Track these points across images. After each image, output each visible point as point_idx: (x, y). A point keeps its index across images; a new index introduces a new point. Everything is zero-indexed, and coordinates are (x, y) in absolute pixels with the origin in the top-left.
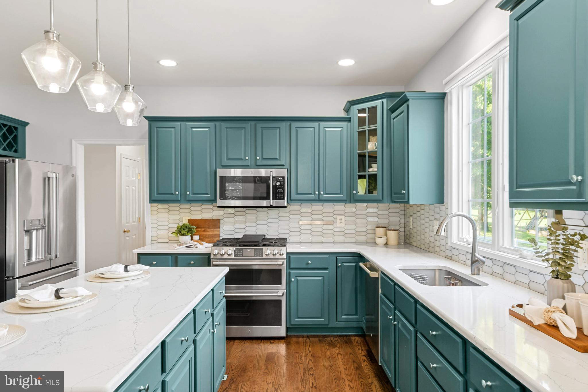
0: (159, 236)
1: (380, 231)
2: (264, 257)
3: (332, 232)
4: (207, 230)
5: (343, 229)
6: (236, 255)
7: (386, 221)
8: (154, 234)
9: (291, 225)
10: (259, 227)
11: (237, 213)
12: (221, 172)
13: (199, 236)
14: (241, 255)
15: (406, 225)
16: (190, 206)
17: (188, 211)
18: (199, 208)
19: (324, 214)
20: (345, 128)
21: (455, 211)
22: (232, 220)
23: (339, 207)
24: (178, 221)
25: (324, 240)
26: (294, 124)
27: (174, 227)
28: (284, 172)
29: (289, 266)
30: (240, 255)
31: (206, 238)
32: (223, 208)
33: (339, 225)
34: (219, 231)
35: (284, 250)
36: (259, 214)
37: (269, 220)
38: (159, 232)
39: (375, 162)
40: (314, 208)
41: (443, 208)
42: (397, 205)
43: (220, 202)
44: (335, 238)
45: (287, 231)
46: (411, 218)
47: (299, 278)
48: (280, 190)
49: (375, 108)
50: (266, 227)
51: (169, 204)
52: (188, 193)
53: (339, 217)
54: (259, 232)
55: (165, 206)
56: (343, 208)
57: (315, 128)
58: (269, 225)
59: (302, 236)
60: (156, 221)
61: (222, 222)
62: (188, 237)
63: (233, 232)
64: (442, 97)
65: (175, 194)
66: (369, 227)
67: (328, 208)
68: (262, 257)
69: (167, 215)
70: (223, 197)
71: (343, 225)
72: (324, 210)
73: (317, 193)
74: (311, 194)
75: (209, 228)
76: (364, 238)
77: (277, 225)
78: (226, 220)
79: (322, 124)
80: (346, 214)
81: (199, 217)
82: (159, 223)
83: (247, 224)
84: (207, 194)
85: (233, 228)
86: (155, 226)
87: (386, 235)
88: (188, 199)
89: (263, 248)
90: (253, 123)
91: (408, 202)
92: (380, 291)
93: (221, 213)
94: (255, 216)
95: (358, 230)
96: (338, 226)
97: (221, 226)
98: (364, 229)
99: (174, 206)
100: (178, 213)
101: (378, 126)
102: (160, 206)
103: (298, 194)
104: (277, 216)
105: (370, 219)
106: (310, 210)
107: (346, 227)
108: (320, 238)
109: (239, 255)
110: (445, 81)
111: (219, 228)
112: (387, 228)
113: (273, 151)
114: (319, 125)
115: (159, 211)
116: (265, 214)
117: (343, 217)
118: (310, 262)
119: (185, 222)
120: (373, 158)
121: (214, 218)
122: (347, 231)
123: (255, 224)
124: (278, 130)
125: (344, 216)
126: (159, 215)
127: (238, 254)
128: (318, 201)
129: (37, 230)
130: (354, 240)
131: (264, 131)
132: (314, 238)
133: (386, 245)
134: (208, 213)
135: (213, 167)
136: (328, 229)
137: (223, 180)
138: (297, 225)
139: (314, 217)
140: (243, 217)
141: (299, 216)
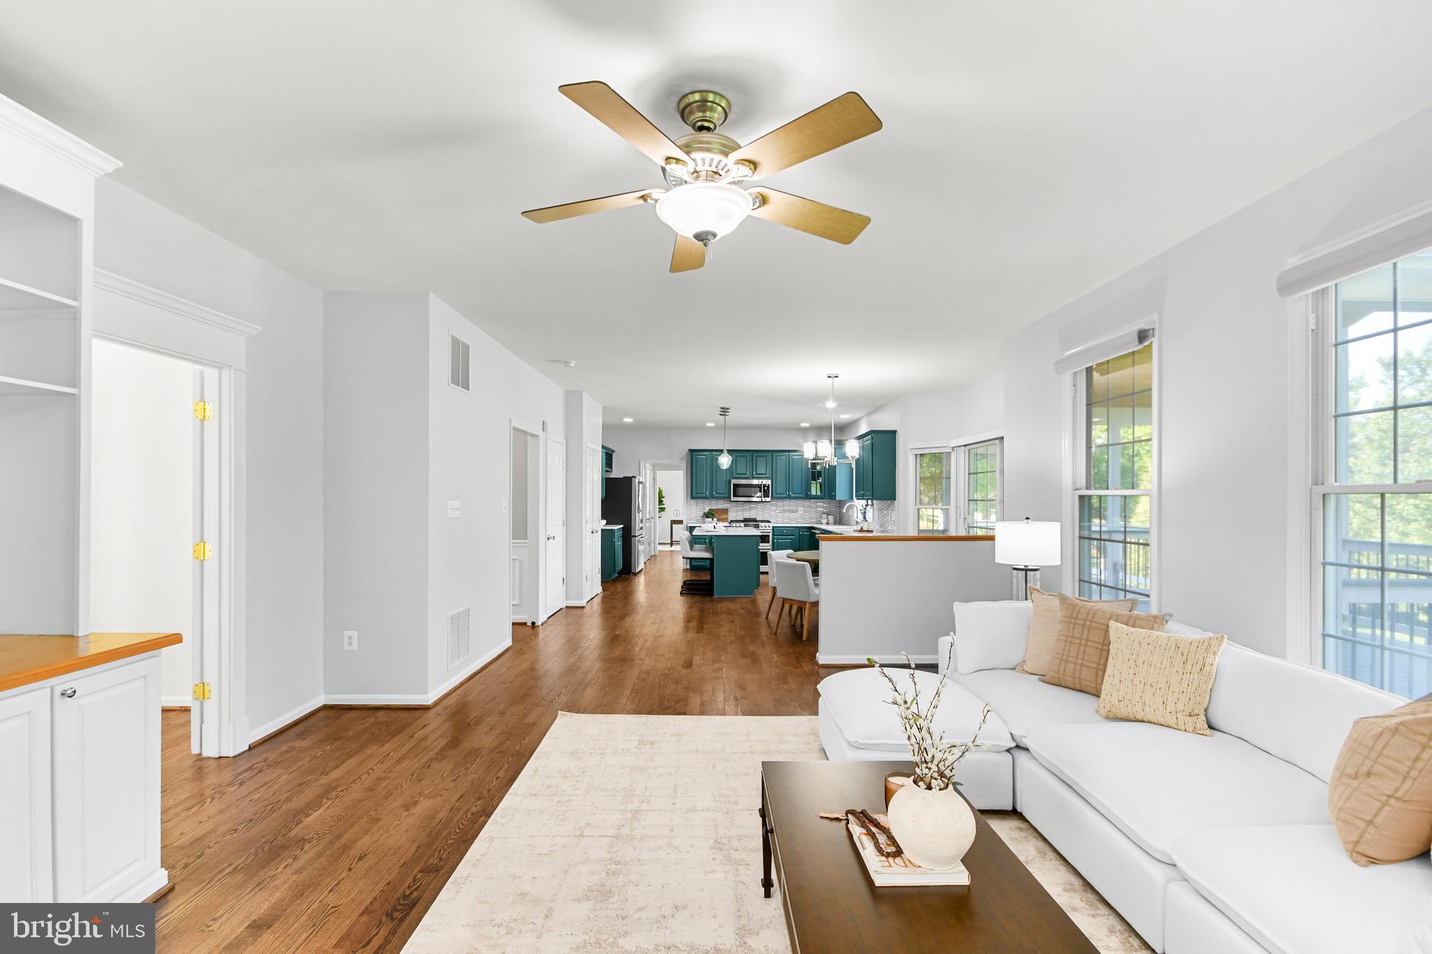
0: (691, 519)
1: (824, 516)
3: (796, 517)
5: (802, 515)
7: (827, 509)
8: (688, 518)
10: (751, 514)
11: (738, 505)
12: (734, 482)
13: (716, 519)
17: (710, 503)
18: (715, 502)
19: (791, 506)
22: (733, 509)
23: (800, 502)
24: (702, 510)
25: (791, 522)
26: (775, 454)
27: (701, 513)
28: (769, 482)
29: (773, 534)
31: (721, 520)
32: (732, 502)
34: (728, 516)
35: (771, 525)
36: (753, 505)
37: (760, 509)
38: (691, 517)
39: (821, 477)
40: (785, 502)
41: (852, 502)
42: (832, 501)
43: (733, 499)
44: (798, 520)
45: (771, 515)
47: (779, 541)
48: (767, 492)
50: (756, 513)
52: (710, 494)
53: (800, 508)
54: (752, 517)
56: (802, 502)
57: (787, 456)
59: (778, 519)
61: (727, 510)
62: (710, 519)
63: (736, 517)
65: (706, 494)
66: (818, 514)
67: (793, 502)
69: (697, 506)
70: (734, 496)
71: (803, 511)
72: (791, 503)
73: (788, 493)
74: (784, 494)
75: (722, 514)
76: (815, 521)
77: (762, 513)
78: (729, 509)
80: (804, 506)
81: (715, 508)
83: (744, 512)
84: (724, 494)
85: (734, 514)
88: (713, 496)
89: (758, 524)
90: (751, 453)
91: (835, 499)
93: (729, 505)
94: (749, 507)
95: (812, 515)
96: (800, 512)
97: (729, 513)
98: (815, 515)
99: (700, 501)
100: (704, 504)
102: (697, 500)
103: (776, 494)
104: (763, 507)
105: (819, 509)
106: (782, 504)
107: (805, 514)
108: (788, 521)
111: (726, 514)
113: (761, 470)
114: (789, 454)
117: (803, 509)
118: (784, 531)
119: (706, 511)
120: (820, 474)
121: (724, 508)
123: (749, 512)
124: (765, 458)
128: (788, 498)
130: (810, 519)
131: (758, 458)
133: (827, 524)
134: (720, 505)
135: (728, 479)
136: (793, 515)
137: (736, 486)
138: (774, 513)
139: (785, 507)
140: (742, 508)
141: (775, 507)
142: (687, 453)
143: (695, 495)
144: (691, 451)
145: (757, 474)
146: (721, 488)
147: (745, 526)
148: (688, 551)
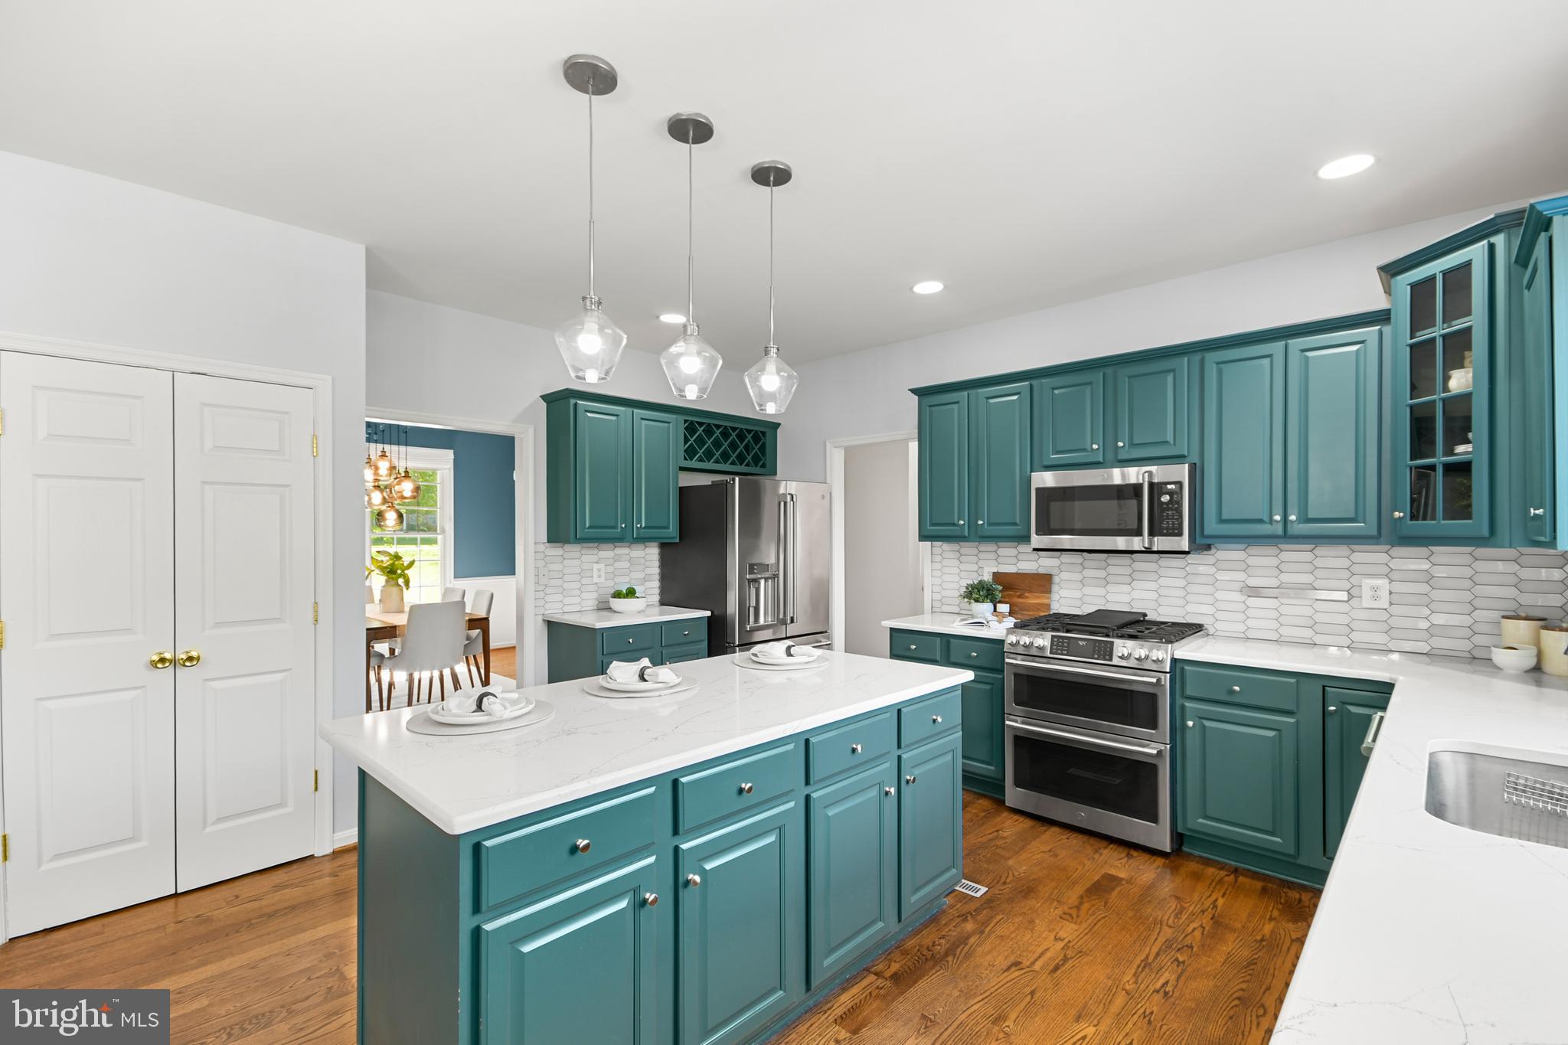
0: (944, 600)
1: (1519, 630)
2: (1116, 661)
3: (1345, 620)
4: (1027, 594)
5: (1384, 616)
6: (1054, 651)
7: (1553, 601)
8: (937, 597)
9: (1220, 595)
10: (1136, 594)
11: (1087, 564)
12: (1040, 479)
13: (1008, 605)
14: (1065, 652)
16: (997, 548)
17: (993, 556)
18: (1012, 552)
19: (1317, 573)
22: (1078, 577)
23: (1371, 556)
24: (975, 575)
25: (1318, 639)
26: (1212, 357)
28: (1180, 472)
29: (1180, 691)
30: (1062, 650)
31: (1021, 610)
32: (1059, 553)
33: (1367, 602)
34: (1050, 598)
36: (1137, 566)
37: (1162, 581)
38: (945, 593)
40: (1285, 556)
42: (1533, 552)
43: (1037, 540)
44: (1355, 636)
45: (1210, 610)
47: (1207, 723)
48: (1170, 513)
49: (1467, 266)
50: (1154, 596)
51: (960, 543)
52: (980, 522)
53: (1367, 583)
55: (955, 546)
56: (1382, 557)
57: (1274, 357)
58: (1163, 591)
59: (1250, 623)
60: (939, 573)
61: (1056, 579)
62: (988, 606)
63: (1078, 603)
65: (959, 525)
66: (1479, 615)
67: (1332, 557)
68: (1111, 660)
69: (957, 563)
70: (1044, 529)
71: (1384, 604)
72: (1320, 562)
73: (1278, 518)
74: (1260, 521)
75: (1030, 592)
77: (1182, 593)
78: (1064, 575)
79: (1296, 343)
80: (1394, 575)
81: (1011, 569)
82: (945, 578)
83: (1110, 588)
84: (1015, 524)
85: (1078, 594)
86: (938, 581)
87: (1538, 644)
88: (979, 534)
89: (1113, 642)
90: (1109, 370)
91: (1553, 544)
93: (1056, 562)
94: (1128, 571)
96: (1365, 605)
97: (1055, 588)
98: (1464, 621)
99: (969, 549)
100: (975, 559)
102: (946, 546)
103: (1222, 521)
104: (1182, 573)
105: (1485, 591)
106: (1274, 561)
107: (1394, 609)
108: (1309, 633)
109: (1059, 651)
111: (1049, 591)
112: (1547, 623)
113: (1156, 427)
114: (1286, 346)
115: (944, 555)
116: (1153, 566)
117: (1382, 583)
118: (1237, 688)
119: (987, 577)
121: (1042, 571)
122: (1393, 622)
123: (1127, 588)
124: (1170, 378)
125: (1387, 581)
126: (945, 562)
127: (1057, 649)
128: (1281, 540)
129: (766, 579)
130: (1425, 648)
131: (1137, 384)
132: (1285, 631)
137: (1045, 496)
138: (1237, 597)
139: (1285, 578)
140: (1102, 574)
141: (1241, 576)
144: (918, 394)
145: (1132, 445)
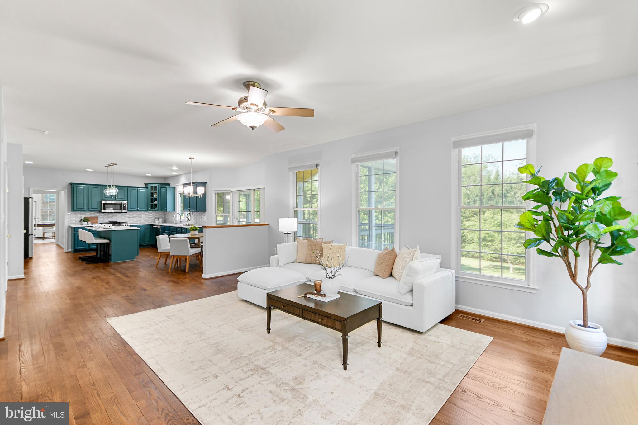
0: (71, 223)
7: (158, 217)
9: (126, 218)
11: (105, 215)
12: (103, 202)
13: (90, 222)
15: (164, 218)
17: (85, 214)
18: (90, 213)
20: (146, 191)
21: (177, 212)
22: (103, 217)
24: (80, 217)
25: (137, 223)
26: (129, 188)
27: (79, 219)
28: (126, 203)
31: (94, 223)
35: (129, 224)
36: (113, 215)
37: (117, 217)
39: (156, 200)
40: (134, 213)
41: (175, 212)
42: (162, 212)
43: (102, 211)
44: (141, 222)
45: (124, 220)
46: (166, 216)
48: (125, 207)
49: (156, 186)
52: (89, 208)
53: (142, 216)
54: (115, 221)
56: (144, 213)
61: (99, 217)
62: (86, 223)
64: (174, 188)
65: (83, 208)
66: (153, 219)
67: (139, 213)
69: (75, 215)
70: (104, 209)
71: (144, 218)
72: (138, 214)
73: (137, 208)
74: (135, 208)
75: (94, 220)
76: (151, 222)
77: (120, 218)
78: (100, 217)
79: (139, 189)
81: (89, 216)
83: (109, 218)
84: (97, 209)
85: (103, 220)
87: (158, 220)
91: (166, 211)
92: (160, 230)
93: (98, 215)
94: (112, 216)
95: (149, 219)
98: (151, 219)
99: (78, 213)
101: (157, 191)
104: (120, 216)
107: (145, 219)
110: (175, 185)
111: (97, 219)
112: (159, 218)
113: (121, 196)
114: (136, 188)
117: (144, 216)
119: (83, 218)
120: (156, 199)
121: (96, 216)
123: (112, 218)
124: (123, 190)
128: (136, 211)
130: (148, 222)
132: (134, 222)
133: (159, 223)
134: (93, 214)
135: (99, 200)
136: (139, 219)
137: (104, 204)
138: (128, 218)
139: (134, 215)
140: (107, 216)
141: (128, 216)
142: (68, 185)
143: (75, 209)
144: (71, 184)
145: (118, 198)
146: (95, 205)
147: (113, 225)
148: (92, 240)
